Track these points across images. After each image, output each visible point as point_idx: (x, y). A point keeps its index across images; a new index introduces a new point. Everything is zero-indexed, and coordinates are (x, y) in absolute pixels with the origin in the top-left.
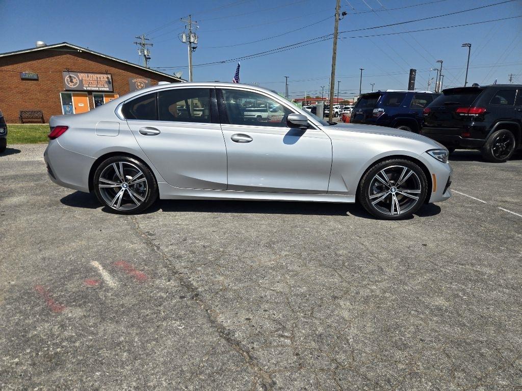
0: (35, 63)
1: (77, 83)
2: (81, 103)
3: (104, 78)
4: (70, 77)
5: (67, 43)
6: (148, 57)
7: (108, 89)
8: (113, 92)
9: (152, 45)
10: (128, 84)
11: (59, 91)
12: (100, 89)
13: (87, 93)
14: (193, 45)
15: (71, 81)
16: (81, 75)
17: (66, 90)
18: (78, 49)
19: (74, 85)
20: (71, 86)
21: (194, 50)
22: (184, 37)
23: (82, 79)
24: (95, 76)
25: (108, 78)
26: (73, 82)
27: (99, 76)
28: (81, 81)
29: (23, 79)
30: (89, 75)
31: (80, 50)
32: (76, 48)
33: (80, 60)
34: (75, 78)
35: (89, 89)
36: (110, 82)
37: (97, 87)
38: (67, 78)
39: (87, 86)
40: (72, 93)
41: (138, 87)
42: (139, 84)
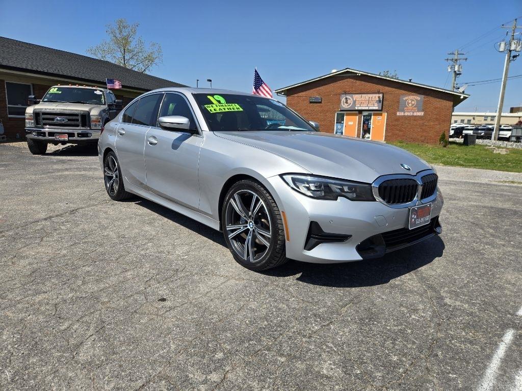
0: (322, 89)
1: (350, 103)
2: (351, 121)
3: (376, 97)
4: (346, 98)
5: (349, 69)
6: (458, 72)
7: (377, 108)
8: (381, 110)
9: (466, 59)
10: (398, 102)
11: (335, 112)
12: (371, 108)
13: (357, 112)
14: (513, 54)
15: (347, 102)
16: (356, 97)
17: (341, 111)
18: (357, 73)
19: (348, 106)
20: (345, 106)
21: (515, 59)
22: (503, 45)
23: (356, 100)
24: (367, 96)
25: (379, 97)
26: (347, 103)
27: (371, 96)
28: (355, 102)
29: (311, 102)
30: (363, 95)
31: (359, 74)
32: (356, 72)
33: (358, 82)
34: (350, 99)
35: (360, 108)
36: (382, 102)
37: (367, 106)
38: (343, 100)
39: (359, 105)
40: (345, 112)
41: (408, 105)
42: (410, 101)
